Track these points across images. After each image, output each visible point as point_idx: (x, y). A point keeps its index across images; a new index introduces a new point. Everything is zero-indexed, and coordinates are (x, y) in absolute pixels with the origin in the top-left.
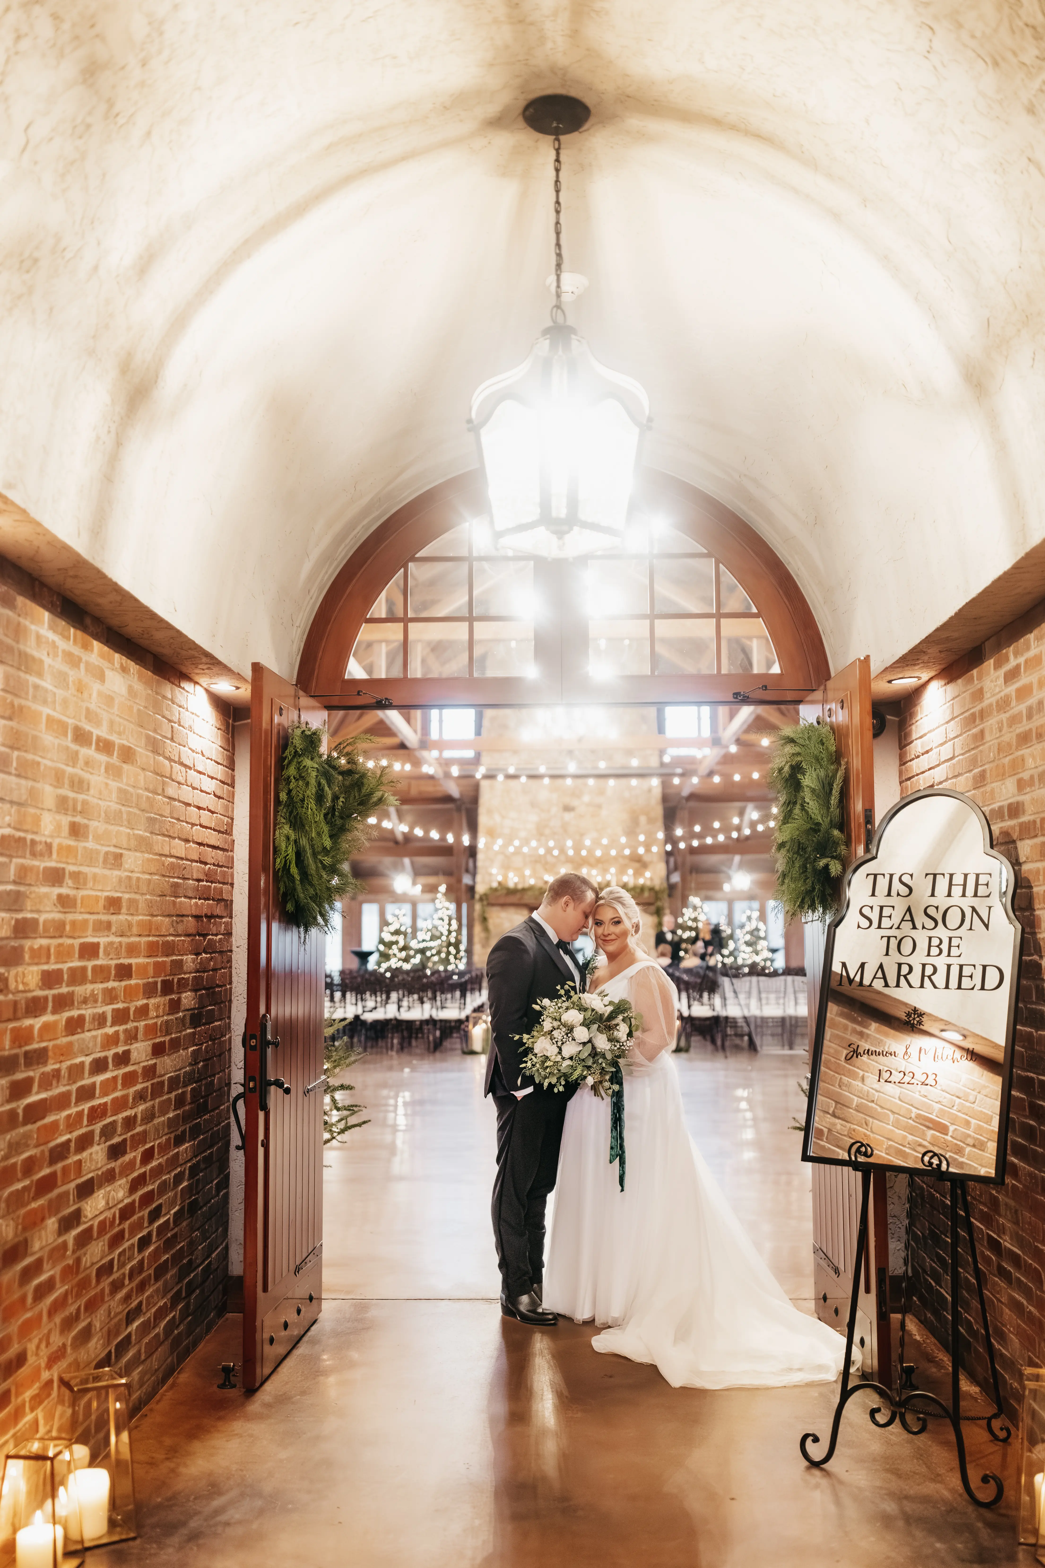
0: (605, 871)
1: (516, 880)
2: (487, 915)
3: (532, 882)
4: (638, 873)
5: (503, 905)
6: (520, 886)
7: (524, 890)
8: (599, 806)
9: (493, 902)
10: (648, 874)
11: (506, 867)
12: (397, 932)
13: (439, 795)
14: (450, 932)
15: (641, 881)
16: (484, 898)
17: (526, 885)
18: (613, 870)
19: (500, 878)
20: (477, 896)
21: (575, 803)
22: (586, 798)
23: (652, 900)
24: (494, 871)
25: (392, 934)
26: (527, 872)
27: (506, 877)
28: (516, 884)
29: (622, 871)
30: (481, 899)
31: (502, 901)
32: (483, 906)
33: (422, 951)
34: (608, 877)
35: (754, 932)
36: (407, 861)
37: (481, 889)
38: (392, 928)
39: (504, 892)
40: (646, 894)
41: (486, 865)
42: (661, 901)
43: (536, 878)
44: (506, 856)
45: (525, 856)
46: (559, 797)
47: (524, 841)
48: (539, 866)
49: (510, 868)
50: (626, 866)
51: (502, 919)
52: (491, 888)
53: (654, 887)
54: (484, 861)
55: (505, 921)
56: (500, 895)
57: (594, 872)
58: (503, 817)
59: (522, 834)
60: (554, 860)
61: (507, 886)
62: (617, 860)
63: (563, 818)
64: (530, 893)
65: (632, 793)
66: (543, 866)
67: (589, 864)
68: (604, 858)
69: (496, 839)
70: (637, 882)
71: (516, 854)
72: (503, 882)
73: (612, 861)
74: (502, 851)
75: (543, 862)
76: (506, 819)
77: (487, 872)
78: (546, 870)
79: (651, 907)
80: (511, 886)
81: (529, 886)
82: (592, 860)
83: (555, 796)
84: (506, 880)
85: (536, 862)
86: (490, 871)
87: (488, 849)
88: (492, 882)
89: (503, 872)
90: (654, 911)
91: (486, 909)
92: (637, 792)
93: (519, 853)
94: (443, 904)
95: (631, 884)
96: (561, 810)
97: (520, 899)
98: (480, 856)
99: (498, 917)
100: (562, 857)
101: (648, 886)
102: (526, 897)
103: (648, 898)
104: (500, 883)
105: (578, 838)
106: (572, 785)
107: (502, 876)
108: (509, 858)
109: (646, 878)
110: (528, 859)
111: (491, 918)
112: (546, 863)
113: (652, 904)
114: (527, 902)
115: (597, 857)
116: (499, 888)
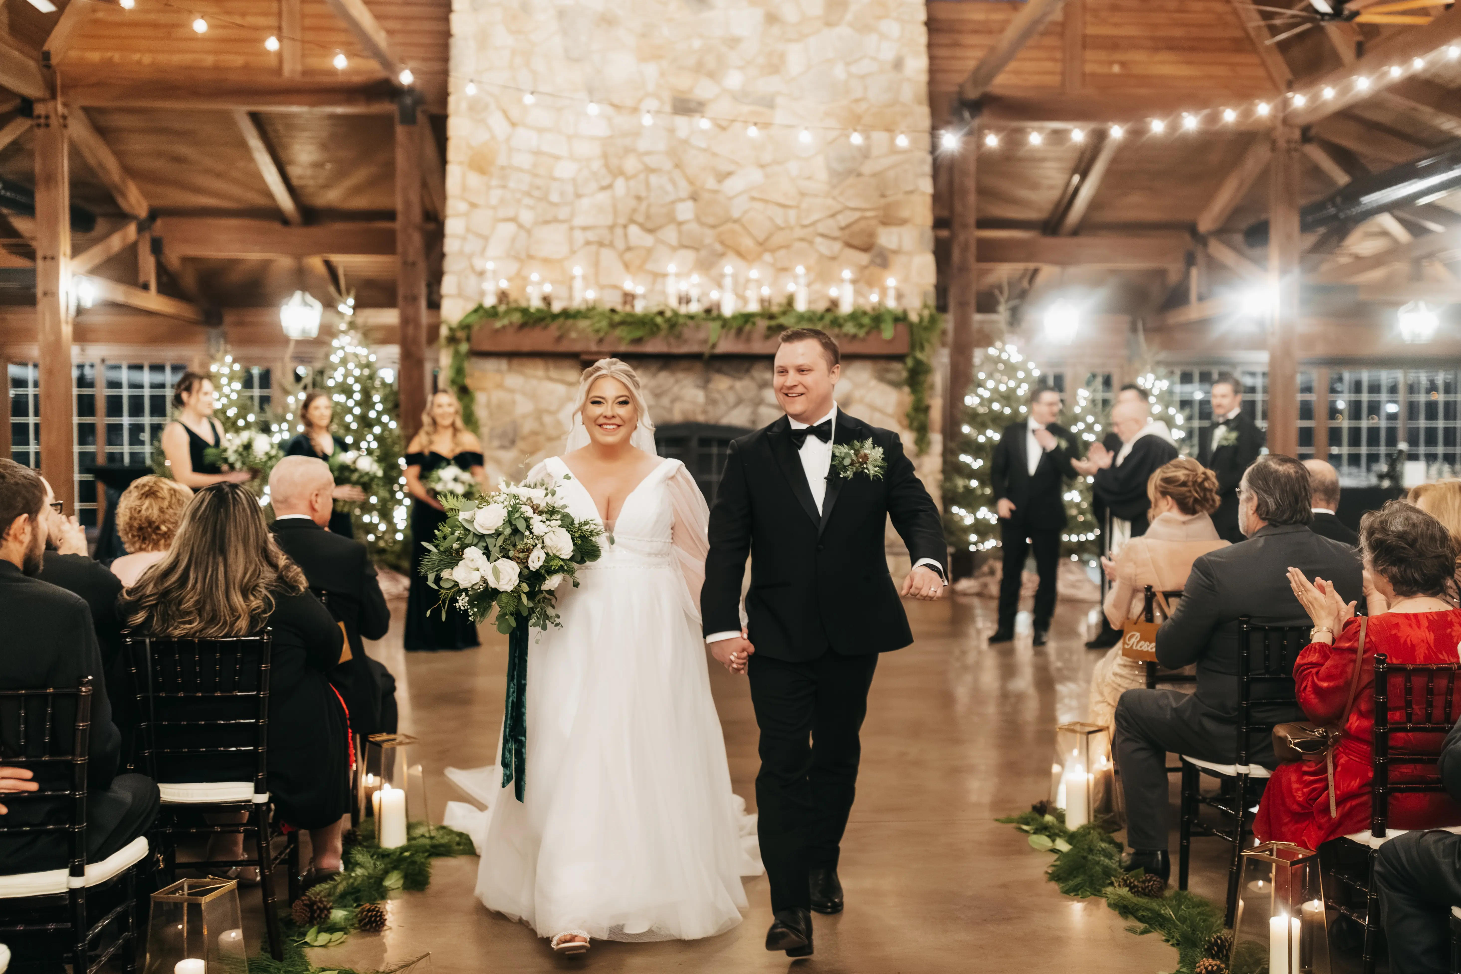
0: (782, 270)
1: (547, 288)
2: (469, 382)
3: (591, 295)
4: (862, 279)
5: (513, 356)
6: (557, 307)
7: (566, 314)
8: (769, 102)
9: (486, 347)
10: (891, 282)
11: (522, 257)
14: (366, 423)
15: (874, 298)
16: (460, 334)
17: (577, 303)
18: (800, 270)
19: (504, 284)
20: (444, 331)
21: (703, 90)
22: (734, 80)
23: (900, 348)
24: (488, 265)
26: (578, 271)
27: (519, 278)
28: (546, 299)
29: (824, 271)
30: (452, 340)
31: (508, 343)
32: (457, 354)
34: (790, 287)
37: (453, 311)
39: (516, 318)
40: (888, 332)
41: (468, 248)
42: (922, 348)
43: (602, 287)
44: (521, 226)
45: (572, 229)
46: (662, 74)
47: (570, 189)
48: (608, 256)
49: (530, 257)
50: (833, 258)
51: (512, 391)
52: (479, 309)
53: (905, 313)
54: (464, 239)
55: (518, 397)
56: (504, 327)
57: (754, 273)
58: (513, 125)
59: (565, 170)
60: (648, 240)
61: (523, 304)
62: (811, 243)
63: (672, 131)
64: (583, 324)
65: (854, 69)
66: (621, 255)
67: (740, 254)
68: (778, 239)
69: (494, 182)
70: (861, 301)
71: (547, 222)
72: (513, 295)
73: (798, 245)
74: (511, 213)
75: (620, 244)
76: (521, 131)
77: (472, 268)
78: (627, 266)
79: (897, 366)
80: (536, 303)
81: (583, 307)
82: (747, 243)
83: (651, 70)
84: (523, 289)
85: (601, 244)
86: (479, 264)
87: (473, 205)
88: (482, 294)
89: (513, 267)
90: (905, 374)
91: (467, 365)
92: (865, 66)
93: (556, 220)
94: (350, 349)
95: (846, 308)
96: (668, 108)
97: (559, 339)
98: (453, 226)
99: (500, 386)
100: (670, 234)
101: (889, 312)
102: (573, 335)
103: (890, 342)
104: (503, 296)
105: (711, 183)
106: (697, 44)
107: (510, 280)
108: (529, 232)
109: (884, 291)
110: (579, 237)
111: (483, 389)
112: (629, 249)
113: (900, 358)
114: (577, 347)
115: (761, 237)
116: (502, 308)
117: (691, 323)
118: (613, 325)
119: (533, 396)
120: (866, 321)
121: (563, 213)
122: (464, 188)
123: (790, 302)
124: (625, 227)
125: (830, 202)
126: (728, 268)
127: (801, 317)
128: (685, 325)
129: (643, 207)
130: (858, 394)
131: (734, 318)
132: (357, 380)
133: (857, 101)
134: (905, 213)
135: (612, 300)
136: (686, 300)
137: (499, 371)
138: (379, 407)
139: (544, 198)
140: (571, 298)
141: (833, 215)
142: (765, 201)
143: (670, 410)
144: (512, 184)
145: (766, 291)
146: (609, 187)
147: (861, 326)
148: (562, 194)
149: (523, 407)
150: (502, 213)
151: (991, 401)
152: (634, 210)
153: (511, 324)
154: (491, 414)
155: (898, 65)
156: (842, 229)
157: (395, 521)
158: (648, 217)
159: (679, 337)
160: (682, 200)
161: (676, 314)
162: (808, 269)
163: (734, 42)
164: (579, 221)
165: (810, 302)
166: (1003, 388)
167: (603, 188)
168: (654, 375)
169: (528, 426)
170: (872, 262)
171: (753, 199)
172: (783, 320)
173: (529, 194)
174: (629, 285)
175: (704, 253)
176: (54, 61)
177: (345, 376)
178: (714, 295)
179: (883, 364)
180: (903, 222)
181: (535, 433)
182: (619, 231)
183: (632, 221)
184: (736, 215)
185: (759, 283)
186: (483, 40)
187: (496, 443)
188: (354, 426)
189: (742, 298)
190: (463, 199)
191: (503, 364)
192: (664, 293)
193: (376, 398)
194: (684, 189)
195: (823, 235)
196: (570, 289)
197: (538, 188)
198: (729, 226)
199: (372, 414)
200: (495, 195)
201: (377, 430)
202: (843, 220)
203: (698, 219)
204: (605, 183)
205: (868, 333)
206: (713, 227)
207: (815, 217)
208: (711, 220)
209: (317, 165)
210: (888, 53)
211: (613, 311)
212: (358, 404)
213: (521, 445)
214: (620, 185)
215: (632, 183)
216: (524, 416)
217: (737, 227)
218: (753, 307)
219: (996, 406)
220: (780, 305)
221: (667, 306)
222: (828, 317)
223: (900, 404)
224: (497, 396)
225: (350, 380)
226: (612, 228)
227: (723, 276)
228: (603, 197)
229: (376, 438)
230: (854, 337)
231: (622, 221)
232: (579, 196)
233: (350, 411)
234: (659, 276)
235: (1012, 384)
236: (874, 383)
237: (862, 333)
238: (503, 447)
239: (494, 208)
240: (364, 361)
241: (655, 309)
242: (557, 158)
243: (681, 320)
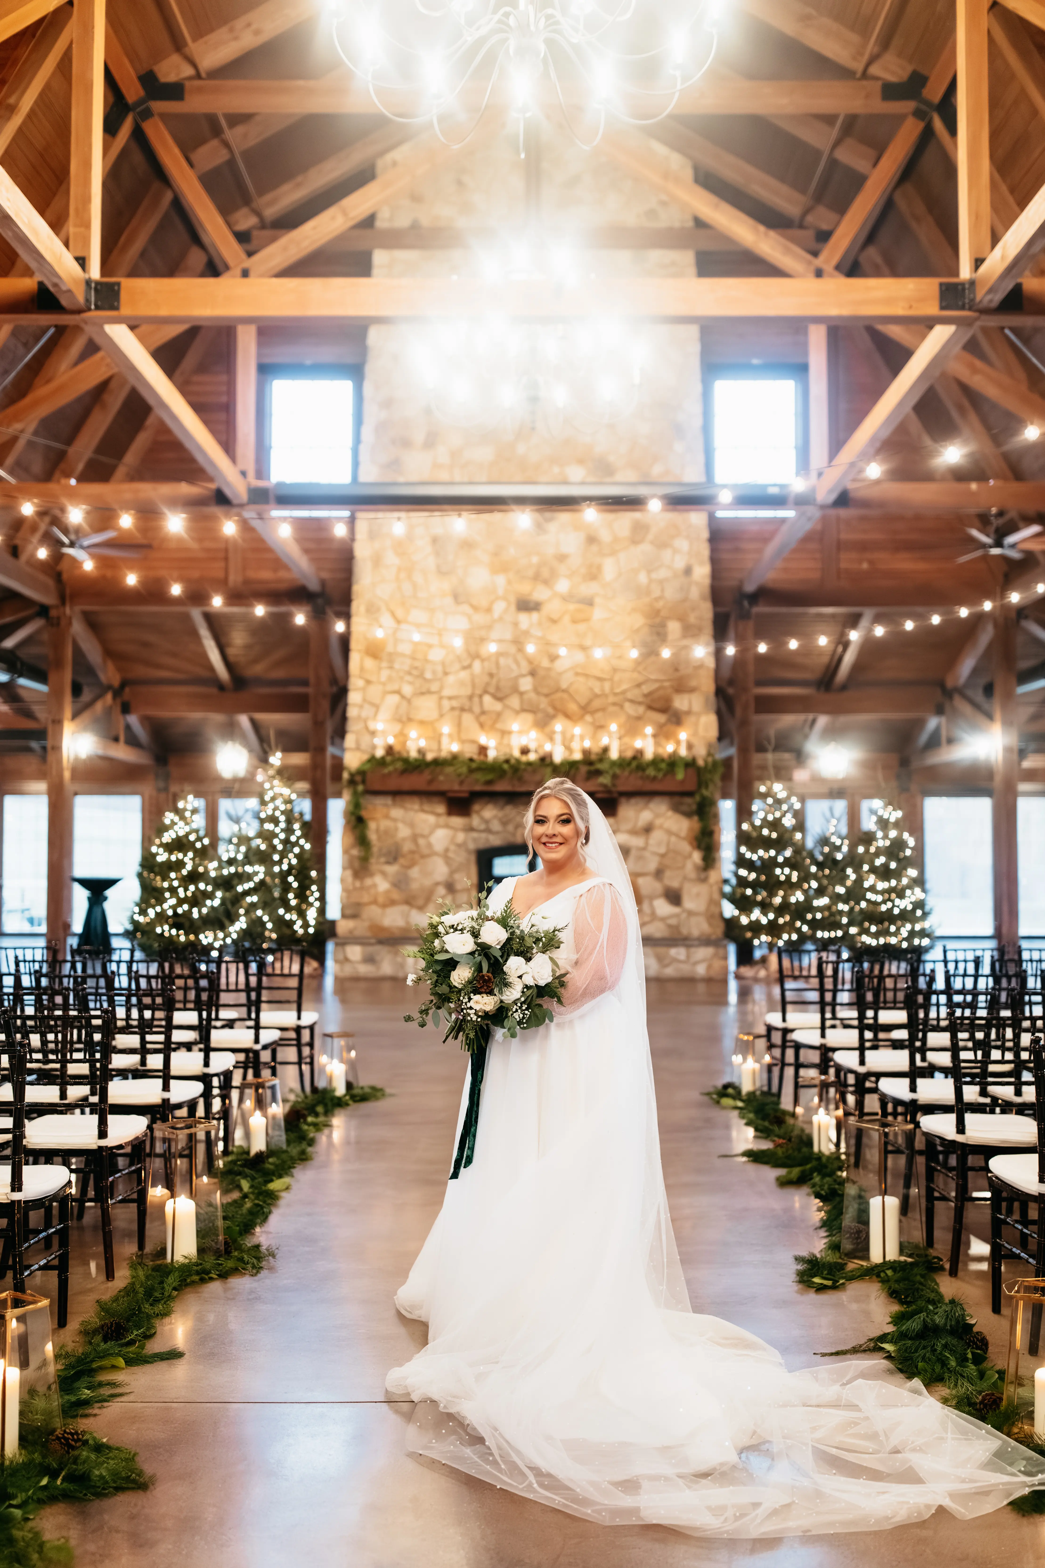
0: (600, 727)
1: (422, 743)
2: (364, 814)
3: (455, 748)
4: (661, 734)
5: (398, 794)
6: (430, 757)
7: (436, 762)
8: (590, 602)
9: (377, 787)
10: (683, 736)
11: (404, 719)
12: (180, 844)
13: (283, 586)
14: (289, 845)
15: (670, 748)
16: (358, 778)
17: (444, 754)
18: (614, 727)
19: (391, 740)
20: (346, 775)
21: (540, 594)
22: (563, 586)
23: (690, 786)
24: (379, 726)
25: (170, 848)
26: (446, 729)
27: (402, 736)
28: (421, 751)
29: (632, 728)
30: (352, 782)
31: (393, 784)
32: (355, 794)
33: (226, 883)
34: (605, 741)
35: (895, 849)
36: (244, 720)
37: (353, 760)
38: (167, 837)
39: (399, 765)
40: (680, 775)
41: (364, 714)
42: (707, 787)
43: (463, 742)
44: (403, 697)
45: (441, 698)
46: (509, 582)
47: (439, 669)
48: (467, 718)
49: (410, 720)
50: (639, 718)
51: (395, 820)
52: (372, 759)
53: (694, 760)
54: (361, 707)
55: (400, 825)
56: (390, 774)
57: (577, 730)
58: (398, 622)
59: (436, 655)
60: (498, 706)
61: (405, 755)
62: (621, 706)
63: (516, 624)
64: (449, 770)
65: (654, 576)
66: (477, 718)
67: (568, 716)
68: (596, 704)
69: (384, 664)
70: (660, 751)
71: (423, 694)
72: (397, 748)
73: (612, 709)
74: (395, 687)
75: (477, 709)
76: (404, 626)
77: (367, 728)
78: (482, 726)
79: (688, 800)
80: (413, 754)
81: (449, 757)
82: (573, 707)
83: (501, 581)
84: (404, 744)
85: (462, 710)
86: (372, 725)
87: (368, 682)
88: (374, 747)
89: (397, 727)
90: (694, 807)
91: (363, 801)
92: (662, 573)
93: (429, 692)
94: (277, 790)
95: (649, 755)
96: (513, 608)
97: (430, 782)
98: (354, 697)
99: (387, 817)
100: (514, 702)
101: (681, 758)
102: (441, 778)
103: (682, 782)
104: (390, 750)
105: (545, 663)
106: (535, 560)
107: (395, 736)
108: (409, 701)
109: (678, 743)
110: (446, 704)
111: (373, 819)
112: (483, 713)
113: (690, 794)
114: (444, 787)
115: (583, 702)
116: (389, 759)
117: (529, 769)
118: (471, 771)
119: (412, 825)
120: (663, 766)
121: (434, 687)
122: (362, 669)
123: (606, 750)
124: (481, 696)
125: (635, 675)
126: (558, 726)
127: (613, 764)
128: (525, 770)
129: (494, 681)
130: (658, 822)
131: (563, 764)
132: (283, 813)
133: (657, 599)
134: (693, 683)
135: (470, 751)
136: (525, 751)
137: (386, 805)
138: (298, 833)
139: (421, 676)
140: (440, 750)
141: (639, 685)
142: (586, 676)
143: (514, 835)
144: (397, 666)
145: (587, 744)
146: (469, 667)
147: (659, 770)
148: (434, 672)
149: (404, 832)
150: (390, 687)
151: (761, 827)
152: (488, 684)
153: (396, 770)
154: (379, 839)
155: (688, 571)
156: (646, 696)
157: (308, 918)
158: (498, 688)
159: (520, 779)
160: (523, 676)
161: (518, 761)
162: (620, 726)
163: (562, 558)
164: (446, 692)
165: (620, 752)
166: (770, 818)
167: (465, 668)
168: (502, 808)
169: (407, 847)
170: (669, 721)
171: (577, 674)
172: (599, 766)
173: (409, 673)
174: (483, 740)
175: (540, 715)
176: (65, 576)
177: (275, 809)
178: (548, 747)
179: (677, 799)
180: (692, 690)
181: (412, 852)
182: (476, 700)
183: (486, 692)
184: (564, 685)
185: (582, 738)
186: (377, 561)
187: (383, 860)
188: (280, 847)
189: (568, 748)
190: (361, 677)
191: (388, 800)
192: (509, 746)
193: (296, 826)
194: (525, 668)
195: (632, 701)
196: (439, 743)
197: (416, 668)
198: (559, 695)
199: (293, 839)
200: (385, 674)
201: (297, 850)
202: (646, 689)
203: (536, 690)
204: (466, 664)
205: (665, 775)
206: (547, 695)
207: (624, 686)
208: (545, 691)
209: (248, 647)
210: (680, 563)
211: (471, 760)
212: (282, 830)
213: (402, 861)
214: (477, 666)
215: (486, 664)
216: (404, 839)
217: (565, 696)
218: (577, 756)
219: (765, 832)
220: (597, 754)
221: (512, 755)
222: (634, 764)
223: (691, 829)
224: (384, 824)
225: (277, 813)
226: (471, 698)
227: (554, 732)
228: (464, 675)
229: (296, 856)
230: (654, 779)
231: (478, 692)
232: (446, 674)
233: (276, 836)
234: (505, 733)
235: (778, 814)
236: (670, 813)
237: (660, 775)
238: (388, 863)
239: (384, 684)
240: (286, 797)
241: (502, 758)
242: (430, 646)
243: (523, 767)
